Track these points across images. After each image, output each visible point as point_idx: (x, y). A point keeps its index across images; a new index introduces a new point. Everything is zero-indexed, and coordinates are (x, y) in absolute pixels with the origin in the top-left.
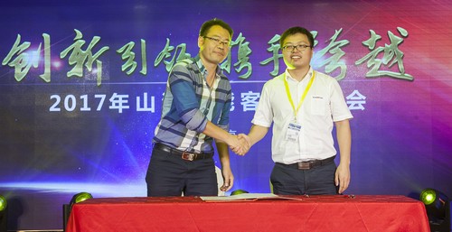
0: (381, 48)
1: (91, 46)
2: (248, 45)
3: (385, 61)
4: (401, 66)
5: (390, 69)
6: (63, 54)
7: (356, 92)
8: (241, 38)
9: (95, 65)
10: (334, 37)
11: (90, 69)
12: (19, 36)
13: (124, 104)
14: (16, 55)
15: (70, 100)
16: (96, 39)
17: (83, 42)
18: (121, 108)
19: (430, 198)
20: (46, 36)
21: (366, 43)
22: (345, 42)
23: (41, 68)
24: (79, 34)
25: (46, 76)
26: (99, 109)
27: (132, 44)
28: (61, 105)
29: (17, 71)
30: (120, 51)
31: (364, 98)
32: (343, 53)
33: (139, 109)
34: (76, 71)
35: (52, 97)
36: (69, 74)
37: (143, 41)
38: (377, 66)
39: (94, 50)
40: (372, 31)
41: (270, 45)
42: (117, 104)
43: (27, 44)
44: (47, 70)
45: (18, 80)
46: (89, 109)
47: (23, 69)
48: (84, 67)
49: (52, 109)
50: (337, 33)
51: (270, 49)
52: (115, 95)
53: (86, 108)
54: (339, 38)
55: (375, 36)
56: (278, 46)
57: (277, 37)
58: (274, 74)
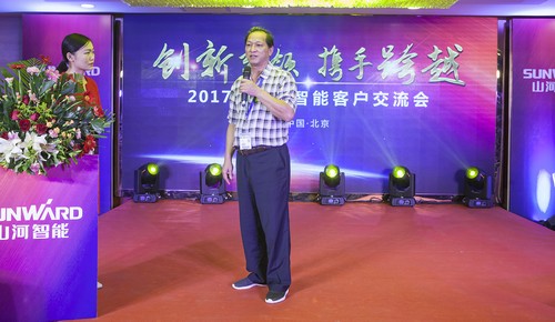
0: (441, 60)
1: (219, 54)
2: (340, 55)
3: (444, 70)
4: (456, 75)
5: (447, 76)
6: (199, 59)
7: (421, 93)
8: (334, 49)
9: (222, 68)
10: (406, 51)
11: (219, 71)
12: (166, 45)
14: (163, 59)
15: (204, 94)
16: (224, 48)
17: (214, 50)
19: (473, 174)
20: (186, 45)
21: (430, 56)
22: (414, 55)
23: (182, 68)
24: (211, 44)
25: (186, 76)
26: (225, 101)
28: (197, 98)
29: (164, 71)
30: (242, 57)
31: (427, 98)
32: (413, 63)
34: (209, 72)
35: (190, 92)
36: (203, 75)
38: (438, 74)
39: (222, 57)
40: (435, 47)
41: (357, 56)
43: (172, 51)
44: (187, 71)
45: (165, 79)
46: (218, 102)
47: (169, 70)
48: (215, 70)
49: (190, 101)
50: (409, 47)
51: (357, 59)
53: (215, 101)
54: (410, 51)
55: (438, 51)
56: (364, 56)
57: (362, 50)
58: (360, 77)
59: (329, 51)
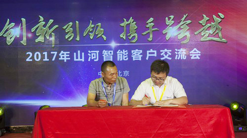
0: (209, 25)
1: (48, 25)
2: (136, 24)
3: (211, 32)
4: (220, 35)
5: (214, 36)
6: (33, 30)
7: (195, 49)
8: (131, 20)
9: (50, 36)
10: (183, 19)
11: (48, 38)
12: (8, 20)
13: (67, 57)
14: (7, 30)
15: (37, 55)
16: (51, 21)
17: (44, 23)
18: (65, 59)
19: (235, 107)
20: (23, 20)
21: (201, 22)
22: (189, 22)
23: (21, 37)
24: (42, 18)
25: (24, 42)
26: (53, 59)
27: (71, 23)
28: (33, 58)
29: (8, 39)
30: (64, 28)
31: (200, 52)
32: (188, 28)
33: (75, 60)
34: (40, 39)
35: (27, 53)
36: (37, 41)
37: (77, 22)
38: (207, 35)
39: (50, 27)
40: (204, 15)
41: (148, 24)
42: (63, 57)
43: (13, 24)
44: (25, 39)
45: (9, 44)
46: (48, 60)
47: (11, 38)
48: (45, 37)
50: (185, 16)
51: (148, 26)
52: (62, 52)
53: (46, 59)
54: (186, 19)
55: (206, 18)
56: (152, 24)
57: (151, 19)
58: (150, 39)
59: (127, 21)
